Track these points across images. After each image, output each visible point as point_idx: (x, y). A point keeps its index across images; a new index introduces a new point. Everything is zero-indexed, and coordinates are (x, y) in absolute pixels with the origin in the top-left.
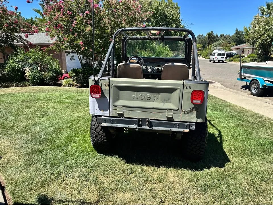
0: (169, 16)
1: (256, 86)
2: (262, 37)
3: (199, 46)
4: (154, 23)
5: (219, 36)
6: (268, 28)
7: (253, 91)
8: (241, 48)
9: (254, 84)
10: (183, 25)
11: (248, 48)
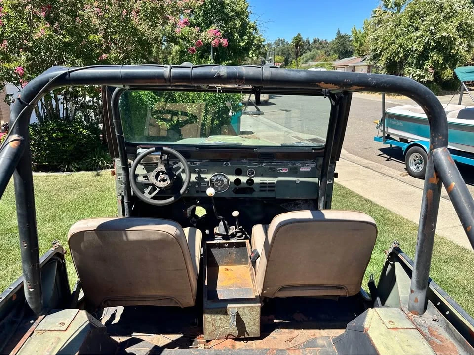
0: (228, 5)
1: (418, 156)
2: (391, 47)
3: (278, 60)
4: (200, 16)
5: (311, 42)
6: (400, 31)
7: (413, 168)
8: (349, 65)
9: (416, 154)
10: (255, 23)
11: (361, 66)
